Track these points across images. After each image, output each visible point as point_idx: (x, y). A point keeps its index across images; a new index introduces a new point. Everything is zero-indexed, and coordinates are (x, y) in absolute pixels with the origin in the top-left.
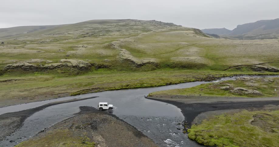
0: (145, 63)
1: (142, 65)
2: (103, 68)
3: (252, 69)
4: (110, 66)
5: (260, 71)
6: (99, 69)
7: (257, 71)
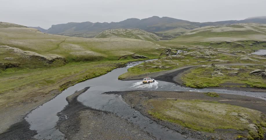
0: (54, 58)
1: (53, 61)
2: (11, 67)
3: (133, 57)
4: (19, 65)
5: (137, 58)
6: (7, 69)
7: (136, 58)
